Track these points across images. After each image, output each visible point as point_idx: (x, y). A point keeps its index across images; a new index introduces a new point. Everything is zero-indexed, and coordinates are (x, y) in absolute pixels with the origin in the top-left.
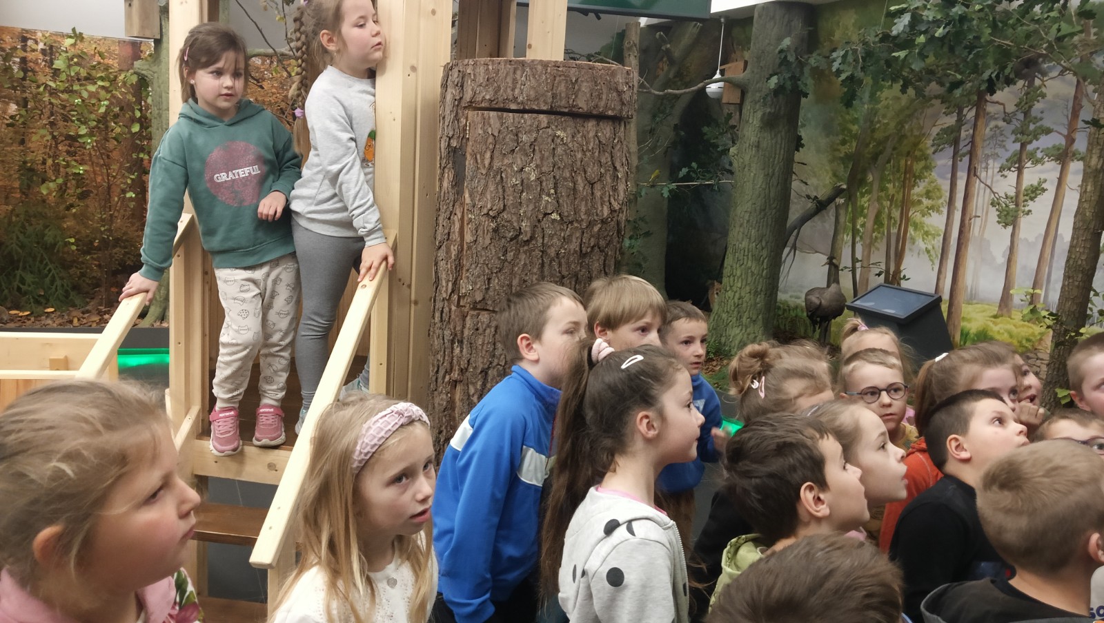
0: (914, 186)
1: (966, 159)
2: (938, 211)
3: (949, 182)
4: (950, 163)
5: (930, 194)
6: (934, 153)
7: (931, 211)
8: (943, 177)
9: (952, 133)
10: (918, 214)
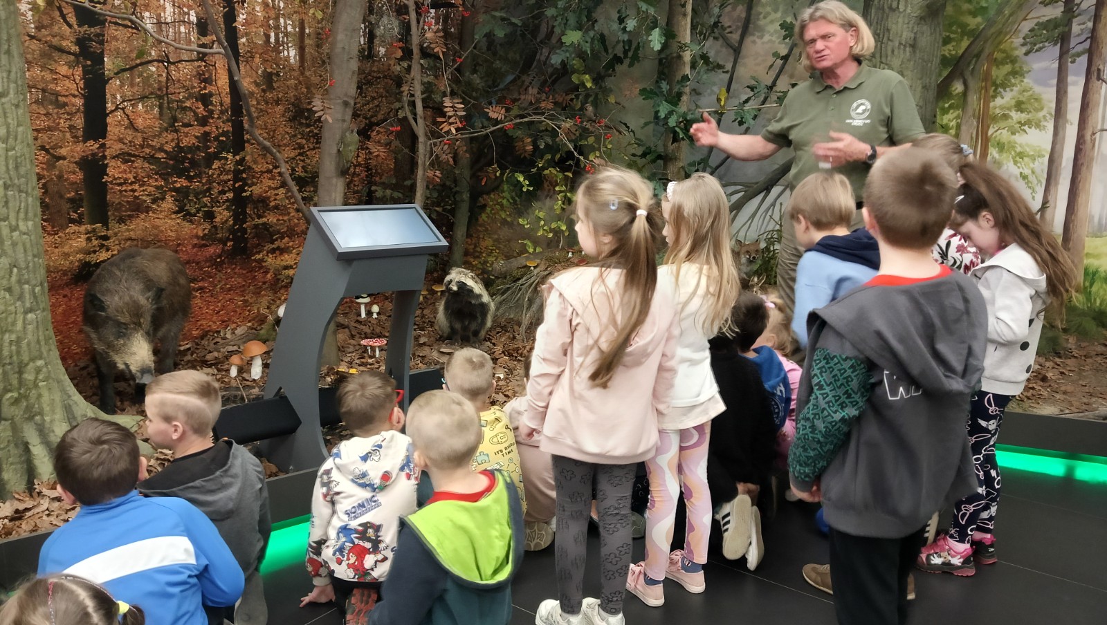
0: (994, 97)
1: (1084, 59)
2: (1038, 126)
3: (1054, 90)
4: (1056, 65)
5: (1023, 106)
6: (1026, 54)
7: (1026, 128)
8: (1044, 83)
9: (1056, 27)
10: (1005, 132)
